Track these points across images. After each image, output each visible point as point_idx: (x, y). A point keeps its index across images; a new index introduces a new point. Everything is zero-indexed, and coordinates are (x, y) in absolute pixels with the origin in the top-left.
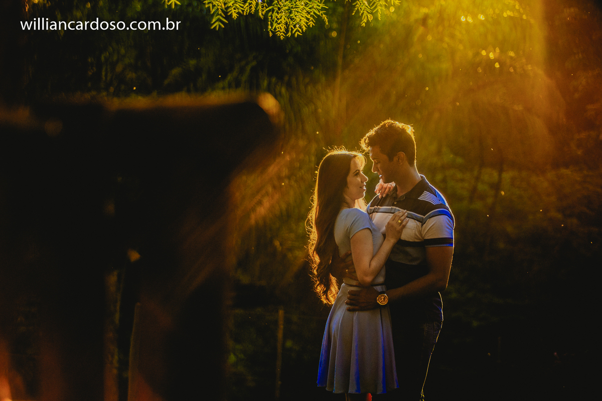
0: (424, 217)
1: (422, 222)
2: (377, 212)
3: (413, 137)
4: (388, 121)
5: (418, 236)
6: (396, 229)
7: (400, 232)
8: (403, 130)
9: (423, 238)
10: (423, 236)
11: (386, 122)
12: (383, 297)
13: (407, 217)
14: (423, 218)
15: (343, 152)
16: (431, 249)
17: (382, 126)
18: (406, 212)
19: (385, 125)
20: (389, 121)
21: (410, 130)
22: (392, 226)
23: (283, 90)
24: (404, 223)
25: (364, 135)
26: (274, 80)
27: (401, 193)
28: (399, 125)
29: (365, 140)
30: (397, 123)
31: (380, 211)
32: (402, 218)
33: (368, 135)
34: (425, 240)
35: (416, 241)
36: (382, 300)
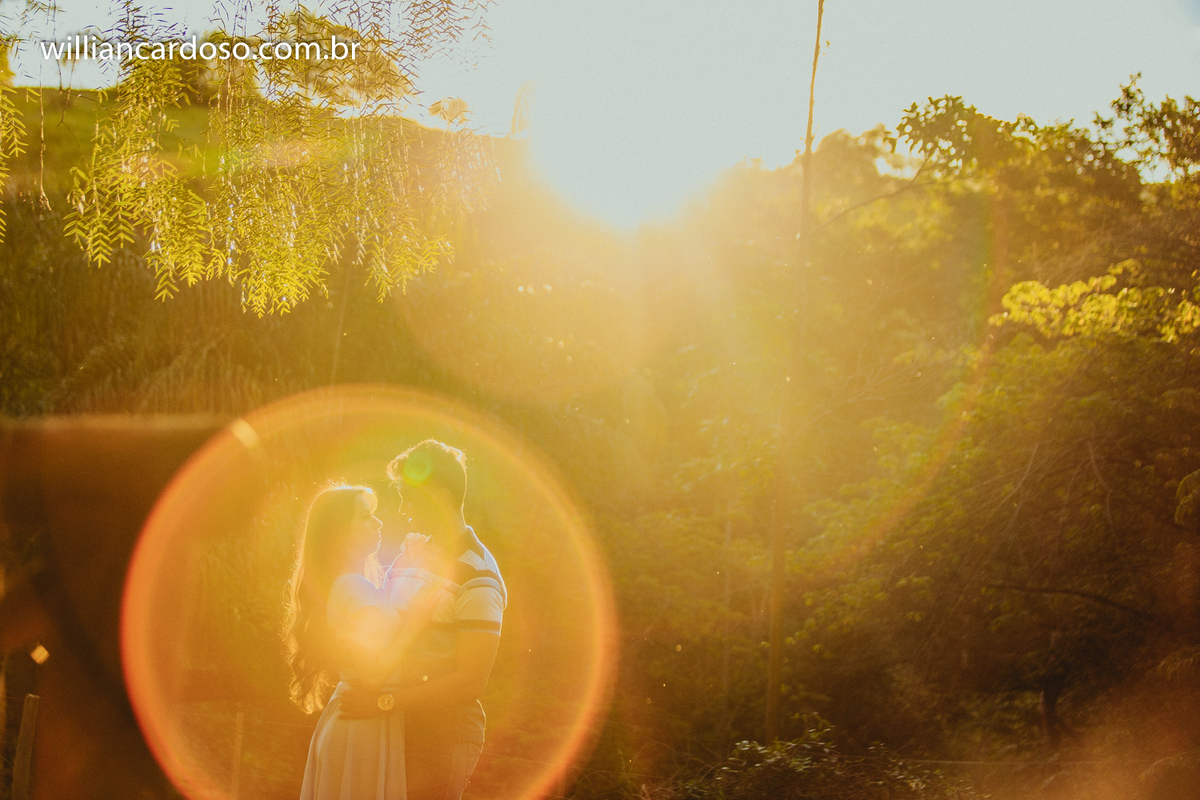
0: (461, 587)
3: (465, 468)
5: (450, 615)
8: (451, 456)
9: (456, 618)
10: (456, 614)
11: (427, 441)
14: (458, 587)
15: (344, 486)
17: (420, 446)
19: (425, 445)
21: (460, 456)
23: (254, 386)
25: (393, 458)
26: (241, 368)
28: (447, 448)
29: (394, 464)
30: (442, 444)
34: (459, 620)
36: (385, 703)
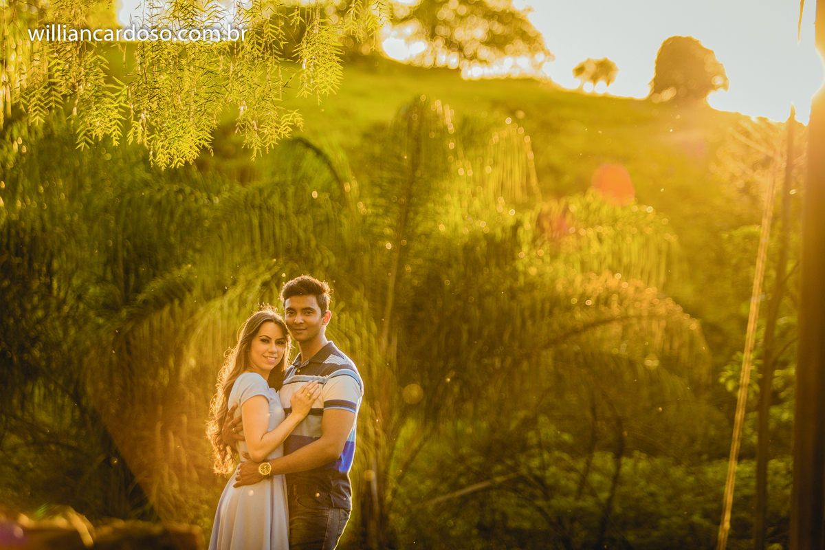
0: (325, 378)
1: (324, 383)
6: (304, 403)
7: (309, 407)
16: (328, 411)
22: (300, 400)
24: (314, 397)
32: (312, 391)
34: (324, 402)
36: (265, 470)
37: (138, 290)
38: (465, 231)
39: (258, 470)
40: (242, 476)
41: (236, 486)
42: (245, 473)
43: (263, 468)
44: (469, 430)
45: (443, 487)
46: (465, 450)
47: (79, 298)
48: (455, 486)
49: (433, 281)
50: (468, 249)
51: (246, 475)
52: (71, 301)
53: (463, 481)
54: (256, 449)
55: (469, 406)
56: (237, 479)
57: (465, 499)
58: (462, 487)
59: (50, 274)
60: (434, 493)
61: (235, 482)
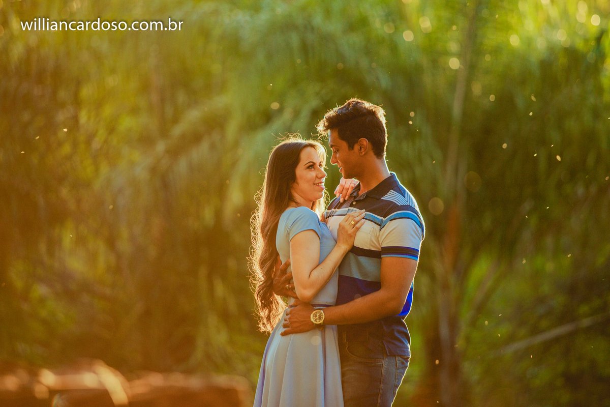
0: (384, 219)
1: (381, 225)
2: (333, 216)
4: (354, 100)
5: (374, 243)
6: (347, 231)
7: (352, 236)
9: (380, 246)
10: (380, 243)
12: (318, 314)
13: (363, 218)
14: (382, 220)
16: (387, 259)
17: (346, 105)
18: (364, 213)
19: (349, 104)
20: (356, 100)
21: (380, 113)
22: (343, 228)
24: (358, 225)
27: (363, 191)
29: (324, 122)
30: (364, 102)
31: (336, 214)
32: (357, 219)
33: (326, 115)
34: (382, 248)
35: (373, 249)
36: (316, 317)
37: (176, 120)
38: (540, 45)
39: (310, 317)
40: (292, 323)
41: (284, 334)
42: (295, 320)
43: (316, 316)
44: (550, 267)
45: (522, 332)
46: (546, 289)
47: (111, 130)
48: (535, 331)
49: (506, 101)
50: (546, 65)
51: (296, 322)
52: (102, 134)
53: (544, 324)
54: (305, 288)
55: (549, 241)
56: (285, 326)
57: (547, 346)
58: (544, 331)
59: (77, 102)
60: (511, 338)
61: (283, 330)
